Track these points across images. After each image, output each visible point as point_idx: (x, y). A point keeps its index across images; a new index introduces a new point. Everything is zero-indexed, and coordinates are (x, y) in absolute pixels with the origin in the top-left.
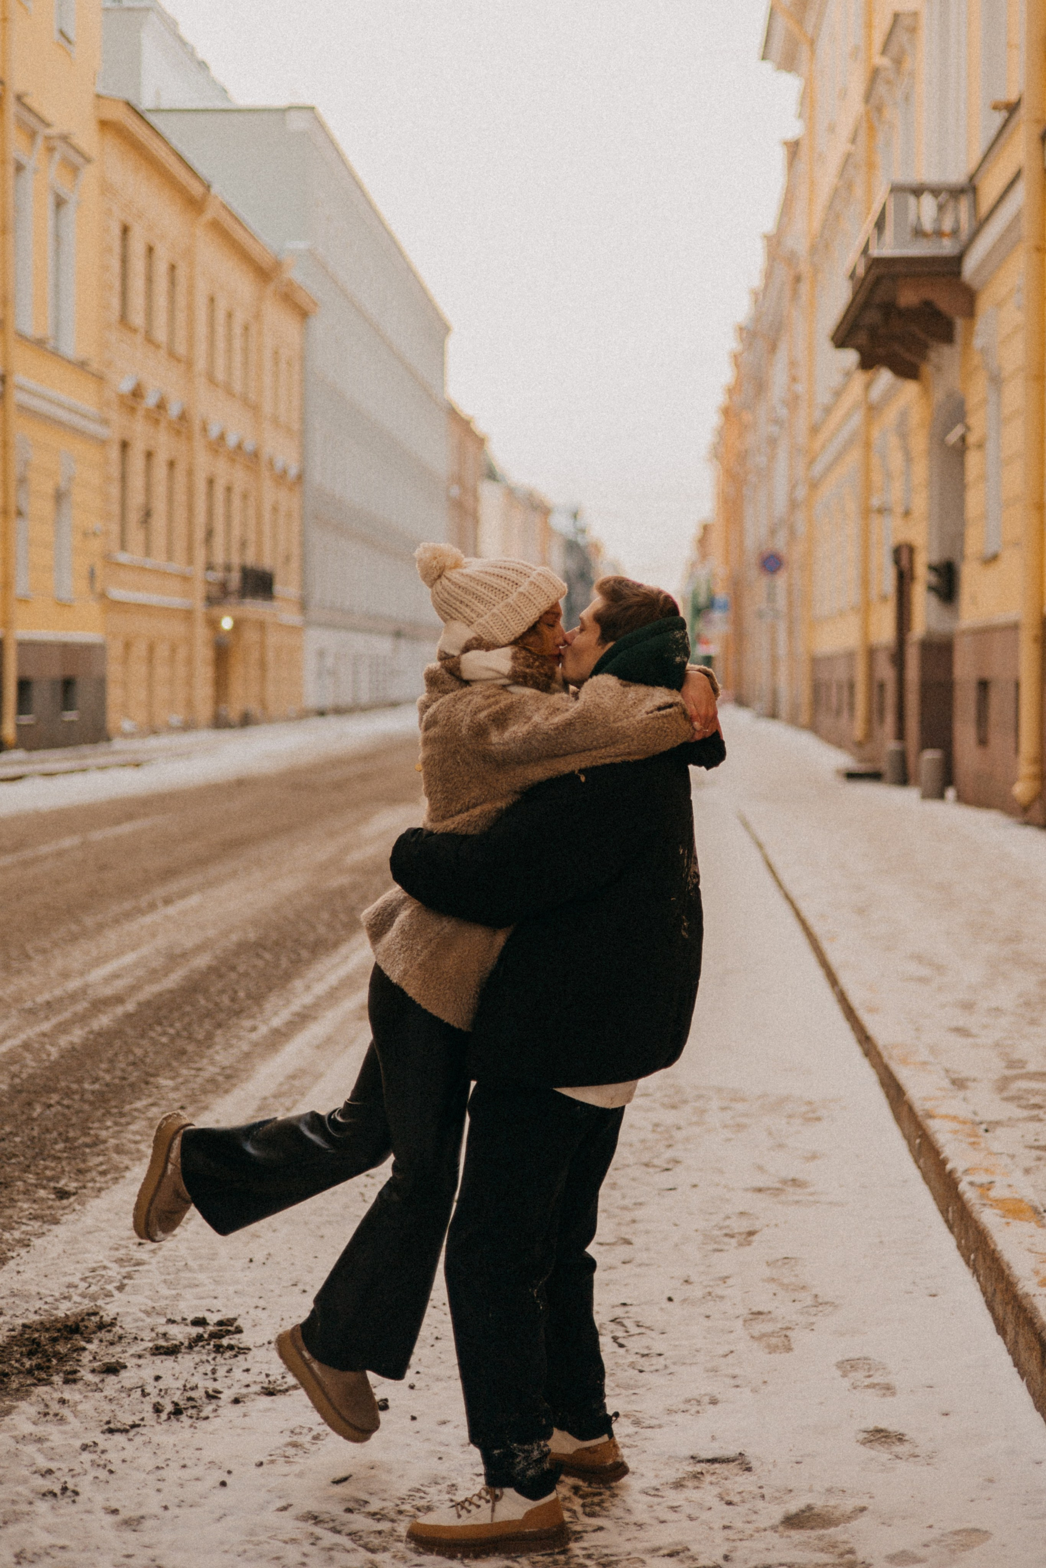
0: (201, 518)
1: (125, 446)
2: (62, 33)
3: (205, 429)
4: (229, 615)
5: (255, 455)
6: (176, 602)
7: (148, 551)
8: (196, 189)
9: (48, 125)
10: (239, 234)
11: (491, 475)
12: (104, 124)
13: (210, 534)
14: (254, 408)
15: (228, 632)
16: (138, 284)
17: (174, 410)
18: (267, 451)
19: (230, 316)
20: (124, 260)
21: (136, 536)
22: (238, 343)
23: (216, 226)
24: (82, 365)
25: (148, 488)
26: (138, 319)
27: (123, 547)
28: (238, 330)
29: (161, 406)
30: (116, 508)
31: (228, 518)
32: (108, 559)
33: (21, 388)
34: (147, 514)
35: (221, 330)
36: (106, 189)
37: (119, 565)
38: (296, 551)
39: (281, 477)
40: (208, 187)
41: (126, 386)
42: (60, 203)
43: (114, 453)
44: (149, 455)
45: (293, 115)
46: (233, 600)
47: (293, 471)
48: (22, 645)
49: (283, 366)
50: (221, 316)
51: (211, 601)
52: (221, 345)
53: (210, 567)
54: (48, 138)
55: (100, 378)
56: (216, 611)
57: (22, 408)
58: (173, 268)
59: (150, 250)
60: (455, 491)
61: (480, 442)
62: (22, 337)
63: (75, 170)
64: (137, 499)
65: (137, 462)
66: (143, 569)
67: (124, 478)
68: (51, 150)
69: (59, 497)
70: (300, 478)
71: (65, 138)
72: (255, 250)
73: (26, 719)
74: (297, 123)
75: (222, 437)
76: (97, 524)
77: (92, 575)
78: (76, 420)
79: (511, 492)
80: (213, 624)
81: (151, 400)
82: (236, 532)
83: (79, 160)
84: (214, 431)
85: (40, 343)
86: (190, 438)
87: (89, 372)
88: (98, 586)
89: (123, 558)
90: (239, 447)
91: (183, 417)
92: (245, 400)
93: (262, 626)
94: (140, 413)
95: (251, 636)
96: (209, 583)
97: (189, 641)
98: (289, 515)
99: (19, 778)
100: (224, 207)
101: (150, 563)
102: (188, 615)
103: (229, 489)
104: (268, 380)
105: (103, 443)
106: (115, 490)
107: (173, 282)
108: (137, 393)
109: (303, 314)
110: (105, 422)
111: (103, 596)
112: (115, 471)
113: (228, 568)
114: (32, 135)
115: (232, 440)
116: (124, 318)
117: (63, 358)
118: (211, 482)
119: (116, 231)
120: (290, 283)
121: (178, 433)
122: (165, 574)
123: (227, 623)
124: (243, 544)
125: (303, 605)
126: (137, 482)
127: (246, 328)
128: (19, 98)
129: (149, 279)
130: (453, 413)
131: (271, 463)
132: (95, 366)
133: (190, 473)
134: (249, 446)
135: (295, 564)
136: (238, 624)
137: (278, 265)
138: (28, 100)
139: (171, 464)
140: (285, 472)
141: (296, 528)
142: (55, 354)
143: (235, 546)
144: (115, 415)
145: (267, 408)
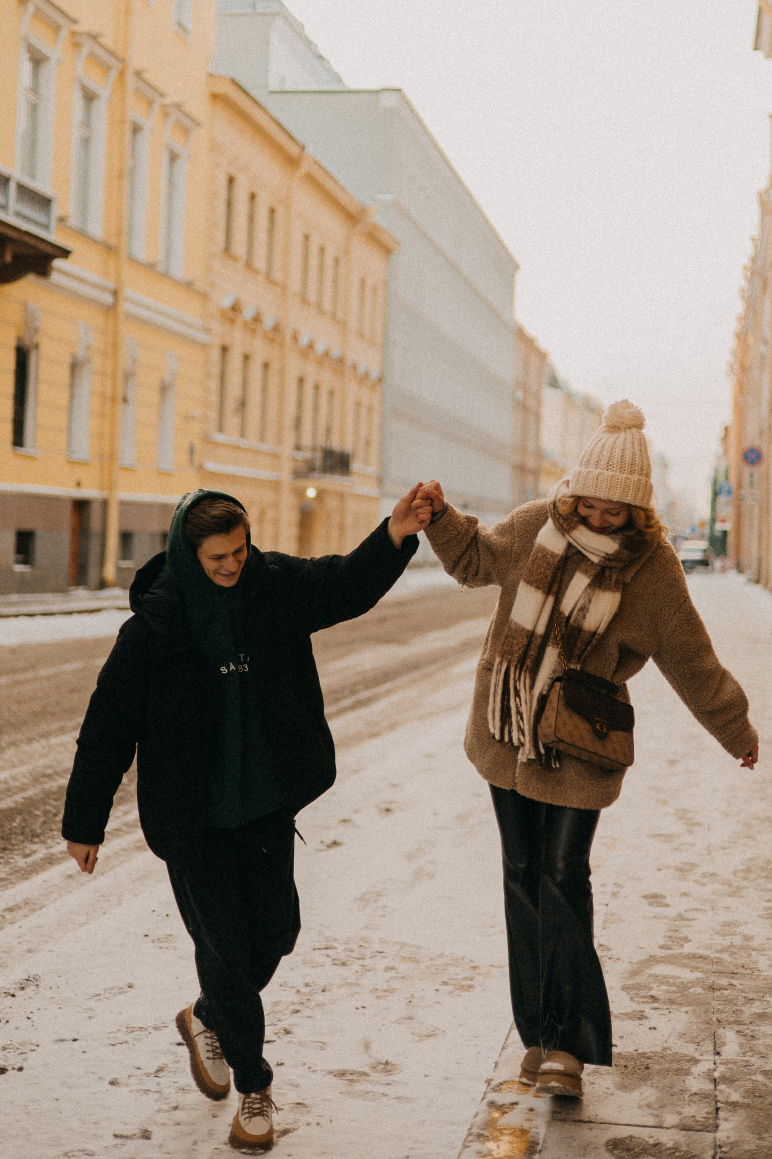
0: (291, 409)
1: (225, 350)
2: (180, 24)
3: (295, 339)
4: (313, 486)
5: (341, 361)
6: (266, 474)
7: (243, 435)
8: (294, 150)
9: (162, 95)
10: (329, 185)
11: (554, 383)
12: (215, 97)
13: (298, 422)
14: (342, 324)
15: (312, 499)
16: (240, 222)
17: (268, 322)
18: (351, 357)
19: (322, 250)
20: (229, 204)
21: (232, 421)
22: (329, 272)
23: (310, 179)
24: (189, 285)
25: (245, 384)
26: (239, 248)
27: (221, 429)
28: (329, 262)
29: (257, 319)
30: (214, 399)
31: (316, 408)
32: (206, 439)
33: (132, 302)
34: (243, 404)
35: (314, 262)
36: (215, 147)
37: (216, 444)
38: (375, 439)
39: (364, 379)
40: (303, 148)
41: (227, 302)
42: (173, 157)
43: (215, 355)
44: (246, 358)
45: (383, 96)
46: (316, 475)
47: (374, 374)
48: (124, 505)
49: (368, 292)
50: (314, 250)
51: (297, 474)
52: (313, 272)
53: (298, 448)
54: (164, 106)
55: (204, 296)
56: (302, 483)
57: (132, 318)
58: (272, 211)
59: (253, 197)
60: (520, 394)
61: (543, 356)
62: (133, 260)
63: (187, 132)
64: (234, 390)
65: (235, 362)
66: (238, 448)
67: (222, 377)
68: (166, 115)
69: (164, 389)
70: (380, 380)
71: (178, 107)
72: (344, 199)
73: (125, 564)
74: (388, 101)
75: (311, 346)
76: (198, 411)
77: (192, 451)
78: (183, 329)
79: (569, 397)
80: (300, 493)
81: (248, 314)
82: (323, 420)
83: (188, 123)
84: (304, 341)
85: (151, 267)
86: (282, 345)
87: (194, 290)
88: (197, 459)
89: (220, 438)
90: (327, 354)
91: (276, 328)
92: (334, 317)
93: (342, 496)
94: (239, 324)
95: (332, 503)
96: (296, 460)
97: (276, 505)
98: (370, 409)
99: (98, 610)
100: (315, 162)
101: (243, 443)
102: (276, 485)
103: (317, 387)
104: (355, 301)
105: (204, 347)
106: (214, 384)
107: (272, 221)
108: (235, 308)
109: (388, 251)
110: (207, 330)
111: (201, 468)
112: (215, 371)
113: (314, 449)
114: (150, 103)
115: (320, 348)
116: (227, 248)
117: (174, 280)
118: (301, 381)
119: (223, 180)
120: (375, 226)
121: (273, 340)
122: (256, 452)
123: (311, 493)
124: (329, 431)
125: (380, 481)
126: (234, 378)
127: (337, 261)
128: (138, 74)
129: (251, 219)
130: (520, 334)
131: (355, 368)
132: (201, 285)
133: (282, 372)
134: (335, 353)
135: (374, 449)
136: (321, 494)
137: (364, 211)
138: (147, 76)
139: (266, 366)
140: (367, 374)
141: (376, 420)
142: (166, 276)
143: (321, 431)
144: (216, 326)
145: (353, 323)
